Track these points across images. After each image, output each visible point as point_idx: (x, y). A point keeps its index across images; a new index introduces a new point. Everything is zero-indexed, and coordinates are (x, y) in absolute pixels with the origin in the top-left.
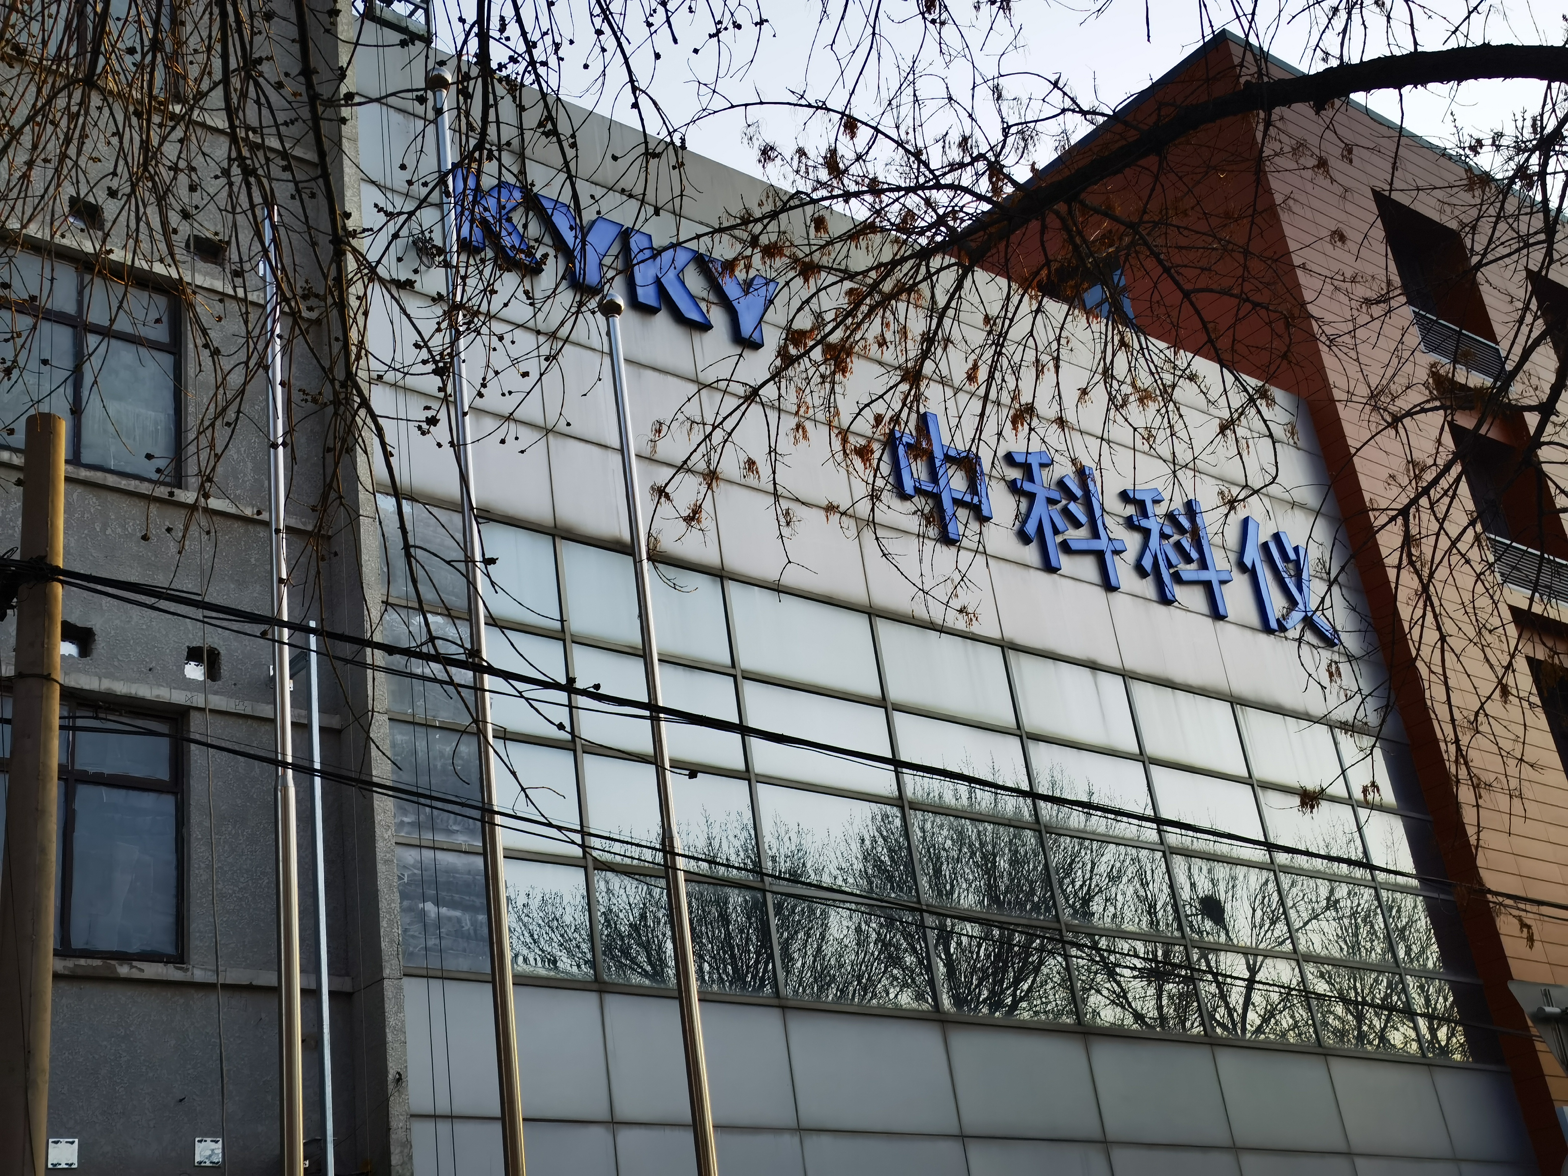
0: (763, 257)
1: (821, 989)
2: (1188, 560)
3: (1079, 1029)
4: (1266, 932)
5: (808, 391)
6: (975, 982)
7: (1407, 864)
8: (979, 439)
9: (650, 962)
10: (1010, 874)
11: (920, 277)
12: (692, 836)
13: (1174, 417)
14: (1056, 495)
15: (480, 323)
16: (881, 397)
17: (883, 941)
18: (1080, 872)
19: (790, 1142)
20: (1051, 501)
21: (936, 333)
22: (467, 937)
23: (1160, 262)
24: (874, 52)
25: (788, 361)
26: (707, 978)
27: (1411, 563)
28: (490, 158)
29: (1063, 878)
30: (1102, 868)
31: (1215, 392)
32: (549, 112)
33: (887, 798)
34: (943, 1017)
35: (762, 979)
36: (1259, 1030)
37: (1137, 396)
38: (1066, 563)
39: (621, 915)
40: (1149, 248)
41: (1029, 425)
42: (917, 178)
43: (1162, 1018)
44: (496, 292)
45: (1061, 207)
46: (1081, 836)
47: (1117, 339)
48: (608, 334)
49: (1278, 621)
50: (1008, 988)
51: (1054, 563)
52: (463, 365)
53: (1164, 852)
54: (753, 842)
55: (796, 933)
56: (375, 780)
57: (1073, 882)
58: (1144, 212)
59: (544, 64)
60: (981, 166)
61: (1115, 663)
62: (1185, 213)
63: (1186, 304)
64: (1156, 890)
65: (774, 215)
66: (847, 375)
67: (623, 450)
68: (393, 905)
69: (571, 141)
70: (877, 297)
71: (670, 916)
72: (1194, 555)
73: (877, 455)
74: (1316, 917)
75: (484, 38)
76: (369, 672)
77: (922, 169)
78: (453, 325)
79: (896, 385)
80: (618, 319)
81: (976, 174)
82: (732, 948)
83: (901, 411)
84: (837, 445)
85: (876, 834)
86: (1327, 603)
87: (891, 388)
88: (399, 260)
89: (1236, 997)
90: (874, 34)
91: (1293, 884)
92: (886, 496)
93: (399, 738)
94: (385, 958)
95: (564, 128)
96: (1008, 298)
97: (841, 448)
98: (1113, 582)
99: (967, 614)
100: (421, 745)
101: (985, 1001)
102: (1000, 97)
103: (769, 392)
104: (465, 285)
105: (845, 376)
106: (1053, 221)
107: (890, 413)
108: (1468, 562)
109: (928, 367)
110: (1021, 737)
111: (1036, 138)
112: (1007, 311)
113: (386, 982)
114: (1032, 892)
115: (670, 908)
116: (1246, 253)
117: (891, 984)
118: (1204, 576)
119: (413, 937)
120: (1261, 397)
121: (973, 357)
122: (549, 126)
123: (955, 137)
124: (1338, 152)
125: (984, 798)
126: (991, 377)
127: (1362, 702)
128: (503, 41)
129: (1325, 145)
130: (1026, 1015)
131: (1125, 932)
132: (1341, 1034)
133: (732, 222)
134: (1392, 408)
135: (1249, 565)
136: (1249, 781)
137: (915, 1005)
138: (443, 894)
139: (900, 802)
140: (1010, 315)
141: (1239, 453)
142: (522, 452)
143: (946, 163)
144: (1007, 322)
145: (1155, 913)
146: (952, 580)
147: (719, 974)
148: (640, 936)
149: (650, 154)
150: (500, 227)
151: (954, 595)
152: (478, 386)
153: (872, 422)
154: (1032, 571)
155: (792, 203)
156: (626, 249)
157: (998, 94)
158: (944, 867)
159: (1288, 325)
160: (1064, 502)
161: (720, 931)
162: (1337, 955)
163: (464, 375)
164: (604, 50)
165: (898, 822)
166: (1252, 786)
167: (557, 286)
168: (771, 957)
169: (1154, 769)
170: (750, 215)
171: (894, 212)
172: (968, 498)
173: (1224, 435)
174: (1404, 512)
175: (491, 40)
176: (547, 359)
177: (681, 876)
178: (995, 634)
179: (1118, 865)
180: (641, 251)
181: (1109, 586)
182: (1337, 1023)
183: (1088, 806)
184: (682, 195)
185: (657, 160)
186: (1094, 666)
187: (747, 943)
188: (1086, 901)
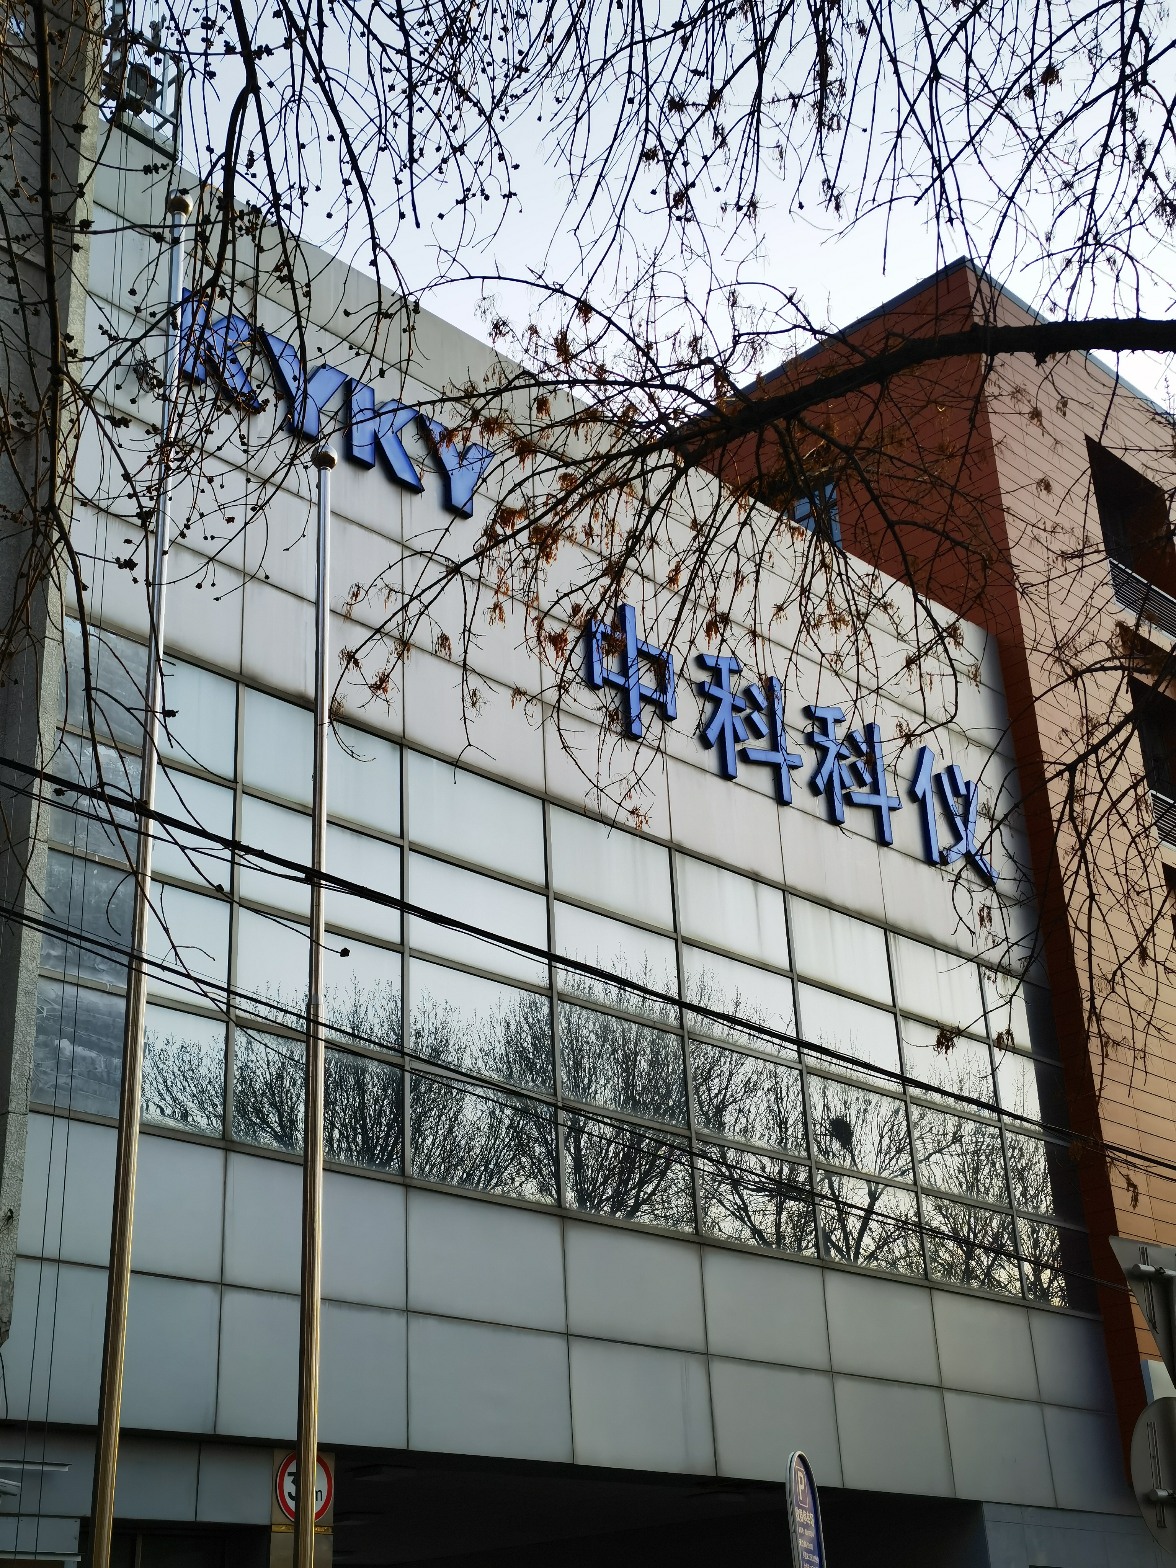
0: (482, 433)
1: (447, 1170)
2: (861, 783)
3: (695, 1239)
4: (891, 1159)
5: (509, 574)
6: (600, 1180)
7: (1033, 1109)
8: (672, 644)
9: (281, 1124)
10: (649, 1075)
11: (634, 473)
12: (339, 1001)
13: (863, 645)
14: (741, 703)
15: (192, 463)
16: (581, 588)
17: (515, 1128)
18: (717, 1080)
19: (397, 1322)
20: (736, 709)
21: (642, 532)
22: (99, 1079)
23: (870, 490)
24: (616, 245)
25: (493, 539)
26: (335, 1146)
27: (1072, 819)
28: (222, 295)
29: (701, 1084)
30: (739, 1079)
31: (906, 625)
32: (287, 257)
33: (539, 987)
34: (563, 1213)
35: (391, 1154)
36: (872, 1256)
37: (831, 618)
38: (742, 771)
39: (258, 1072)
40: (861, 475)
41: (722, 635)
42: (644, 372)
43: (780, 1236)
44: (212, 432)
45: (781, 423)
46: (723, 1047)
47: (818, 559)
48: (318, 486)
49: (941, 853)
50: (632, 1189)
51: (731, 771)
52: (169, 503)
53: (801, 1071)
54: (399, 1013)
55: (430, 1110)
56: (26, 913)
57: (709, 1090)
58: (860, 439)
59: (288, 207)
60: (708, 369)
61: (777, 877)
62: (900, 443)
63: (889, 531)
64: (789, 1107)
65: (497, 392)
66: (551, 561)
67: (318, 604)
68: (28, 1038)
69: (305, 289)
70: (589, 488)
71: (306, 1079)
72: (868, 778)
73: (570, 647)
74: (940, 1151)
75: (230, 173)
76: (35, 803)
77: (650, 365)
78: (164, 462)
79: (597, 579)
80: (329, 473)
81: (702, 377)
82: (364, 1119)
83: (599, 604)
84: (532, 631)
85: (522, 1020)
86: (987, 849)
87: (592, 581)
88: (118, 387)
89: (853, 1224)
90: (618, 226)
91: (922, 1116)
92: (573, 688)
93: (56, 868)
94: (13, 1091)
95: (300, 276)
96: (718, 505)
97: (535, 634)
98: (786, 797)
99: (638, 816)
100: (78, 879)
101: (607, 1199)
102: (734, 303)
103: (471, 569)
104: (181, 421)
105: (548, 562)
106: (770, 435)
107: (588, 606)
108: (1124, 824)
109: (632, 562)
110: (676, 941)
111: (764, 348)
112: (714, 520)
113: (10, 1116)
114: (668, 1095)
115: (307, 1072)
116: (953, 490)
117: (518, 1172)
118: (875, 800)
119: (45, 1073)
120: (950, 635)
121: (677, 559)
122: (285, 272)
123: (686, 337)
124: (1054, 404)
125: (633, 1000)
126: (691, 583)
127: (1008, 951)
128: (249, 177)
129: (1042, 396)
130: (646, 1219)
131: (753, 1147)
132: (949, 1268)
133: (455, 394)
134: (1074, 662)
135: (920, 795)
136: (893, 1009)
137: (538, 1197)
138: (81, 1033)
139: (550, 992)
140: (717, 524)
141: (921, 689)
142: (217, 599)
143: (674, 362)
144: (713, 530)
145: (786, 1128)
146: (628, 781)
147: (349, 1144)
148: (273, 1095)
149: (382, 314)
150: (224, 367)
151: (628, 795)
152: (182, 527)
153: (570, 611)
154: (708, 775)
155: (516, 383)
156: (347, 404)
157: (733, 302)
158: (585, 1061)
159: (985, 567)
160: (748, 711)
161: (354, 1100)
162: (956, 1191)
163: (168, 512)
164: (349, 201)
165: (546, 1010)
166: (895, 1015)
167: (273, 435)
168: (401, 1132)
169: (802, 988)
170: (474, 389)
171: (617, 406)
172: (656, 696)
173: (909, 669)
174: (1071, 768)
175: (237, 175)
176: (253, 509)
177: (321, 1045)
178: (665, 835)
179: (755, 1077)
180: (361, 411)
181: (781, 800)
182: (947, 1256)
183: (732, 1021)
184: (408, 360)
185: (388, 320)
186: (756, 878)
187: (380, 1116)
188: (720, 1110)
